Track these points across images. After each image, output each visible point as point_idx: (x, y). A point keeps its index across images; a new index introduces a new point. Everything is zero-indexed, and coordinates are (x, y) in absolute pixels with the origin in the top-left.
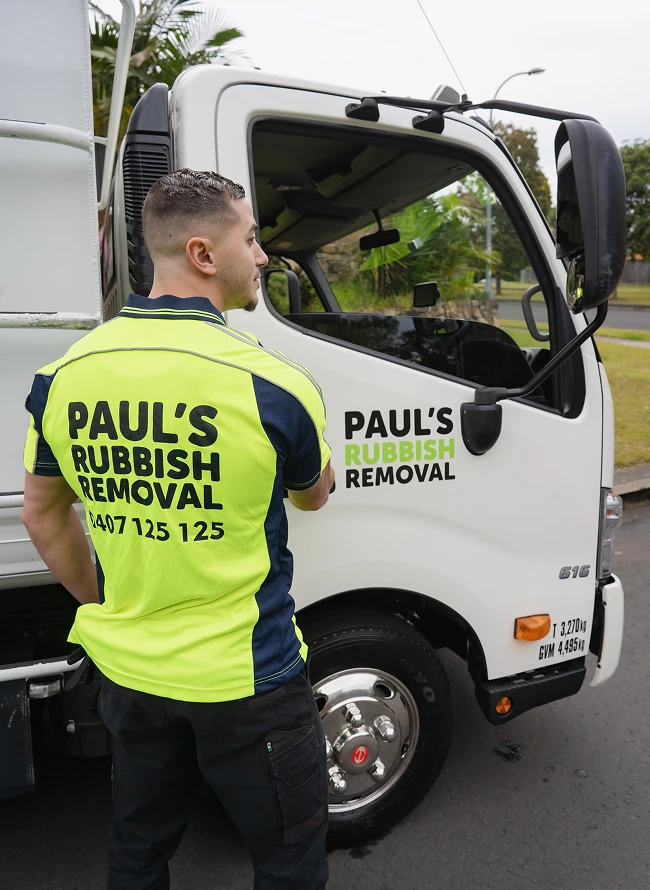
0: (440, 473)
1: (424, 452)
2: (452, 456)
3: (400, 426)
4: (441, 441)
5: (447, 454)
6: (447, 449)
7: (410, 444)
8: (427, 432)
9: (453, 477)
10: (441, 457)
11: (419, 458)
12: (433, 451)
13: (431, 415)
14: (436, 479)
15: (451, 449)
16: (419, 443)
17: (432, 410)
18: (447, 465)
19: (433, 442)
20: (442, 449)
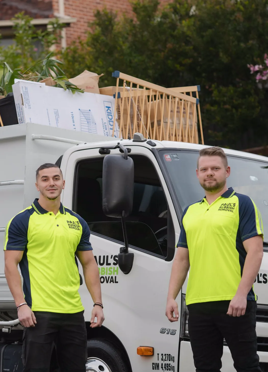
0: (113, 280)
1: (108, 272)
2: (117, 274)
3: (102, 262)
4: (114, 268)
5: (116, 273)
6: (116, 271)
7: (104, 268)
8: (110, 264)
9: (117, 282)
10: (114, 274)
11: (107, 274)
12: (111, 271)
13: (111, 258)
14: (112, 283)
15: (117, 271)
16: (107, 268)
17: (112, 256)
18: (116, 277)
19: (111, 268)
20: (114, 271)
